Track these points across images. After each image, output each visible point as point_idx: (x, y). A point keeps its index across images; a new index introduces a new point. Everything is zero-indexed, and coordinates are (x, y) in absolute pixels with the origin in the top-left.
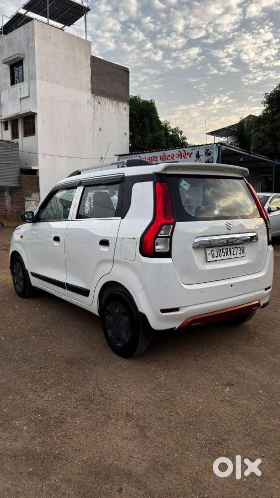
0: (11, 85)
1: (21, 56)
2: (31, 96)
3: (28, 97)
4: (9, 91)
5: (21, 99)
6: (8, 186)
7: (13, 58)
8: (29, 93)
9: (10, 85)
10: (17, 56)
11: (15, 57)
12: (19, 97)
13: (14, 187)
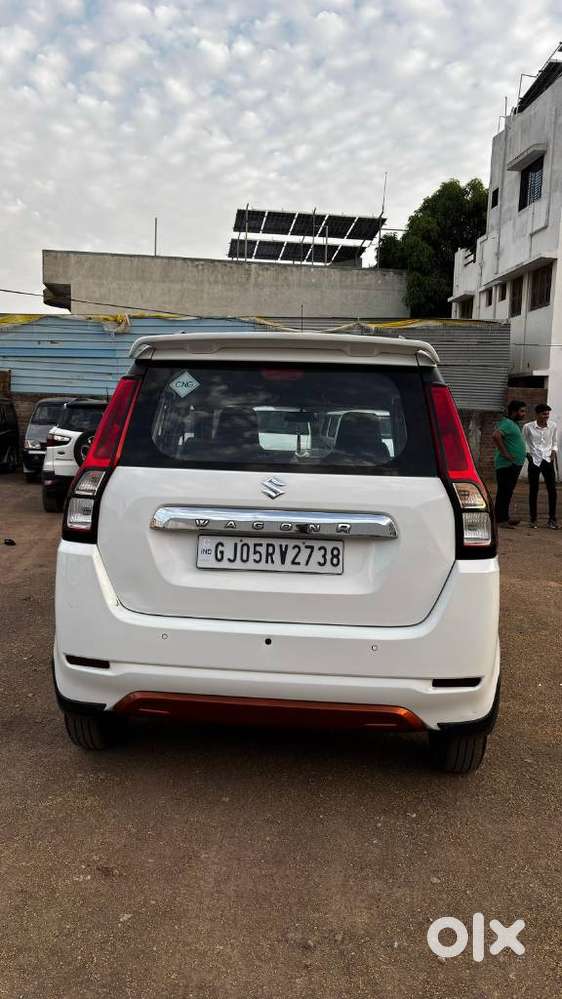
0: (520, 210)
1: (540, 148)
2: (550, 225)
3: (545, 227)
4: (514, 223)
5: (532, 235)
6: (476, 411)
7: (526, 154)
8: (548, 220)
9: (517, 209)
10: (532, 149)
11: (529, 152)
12: (530, 232)
13: (491, 412)
